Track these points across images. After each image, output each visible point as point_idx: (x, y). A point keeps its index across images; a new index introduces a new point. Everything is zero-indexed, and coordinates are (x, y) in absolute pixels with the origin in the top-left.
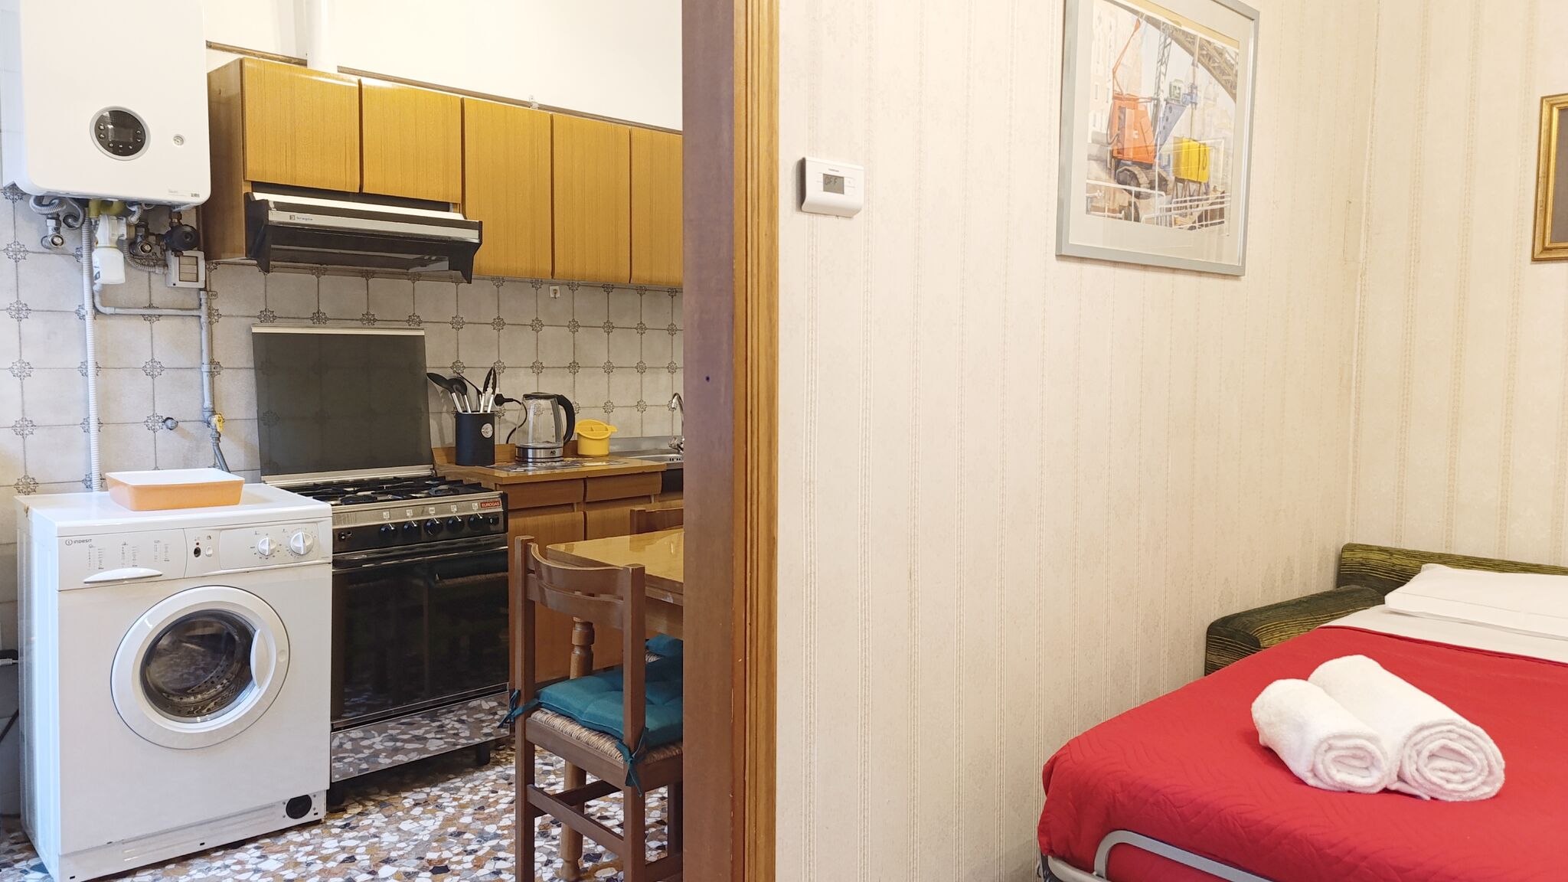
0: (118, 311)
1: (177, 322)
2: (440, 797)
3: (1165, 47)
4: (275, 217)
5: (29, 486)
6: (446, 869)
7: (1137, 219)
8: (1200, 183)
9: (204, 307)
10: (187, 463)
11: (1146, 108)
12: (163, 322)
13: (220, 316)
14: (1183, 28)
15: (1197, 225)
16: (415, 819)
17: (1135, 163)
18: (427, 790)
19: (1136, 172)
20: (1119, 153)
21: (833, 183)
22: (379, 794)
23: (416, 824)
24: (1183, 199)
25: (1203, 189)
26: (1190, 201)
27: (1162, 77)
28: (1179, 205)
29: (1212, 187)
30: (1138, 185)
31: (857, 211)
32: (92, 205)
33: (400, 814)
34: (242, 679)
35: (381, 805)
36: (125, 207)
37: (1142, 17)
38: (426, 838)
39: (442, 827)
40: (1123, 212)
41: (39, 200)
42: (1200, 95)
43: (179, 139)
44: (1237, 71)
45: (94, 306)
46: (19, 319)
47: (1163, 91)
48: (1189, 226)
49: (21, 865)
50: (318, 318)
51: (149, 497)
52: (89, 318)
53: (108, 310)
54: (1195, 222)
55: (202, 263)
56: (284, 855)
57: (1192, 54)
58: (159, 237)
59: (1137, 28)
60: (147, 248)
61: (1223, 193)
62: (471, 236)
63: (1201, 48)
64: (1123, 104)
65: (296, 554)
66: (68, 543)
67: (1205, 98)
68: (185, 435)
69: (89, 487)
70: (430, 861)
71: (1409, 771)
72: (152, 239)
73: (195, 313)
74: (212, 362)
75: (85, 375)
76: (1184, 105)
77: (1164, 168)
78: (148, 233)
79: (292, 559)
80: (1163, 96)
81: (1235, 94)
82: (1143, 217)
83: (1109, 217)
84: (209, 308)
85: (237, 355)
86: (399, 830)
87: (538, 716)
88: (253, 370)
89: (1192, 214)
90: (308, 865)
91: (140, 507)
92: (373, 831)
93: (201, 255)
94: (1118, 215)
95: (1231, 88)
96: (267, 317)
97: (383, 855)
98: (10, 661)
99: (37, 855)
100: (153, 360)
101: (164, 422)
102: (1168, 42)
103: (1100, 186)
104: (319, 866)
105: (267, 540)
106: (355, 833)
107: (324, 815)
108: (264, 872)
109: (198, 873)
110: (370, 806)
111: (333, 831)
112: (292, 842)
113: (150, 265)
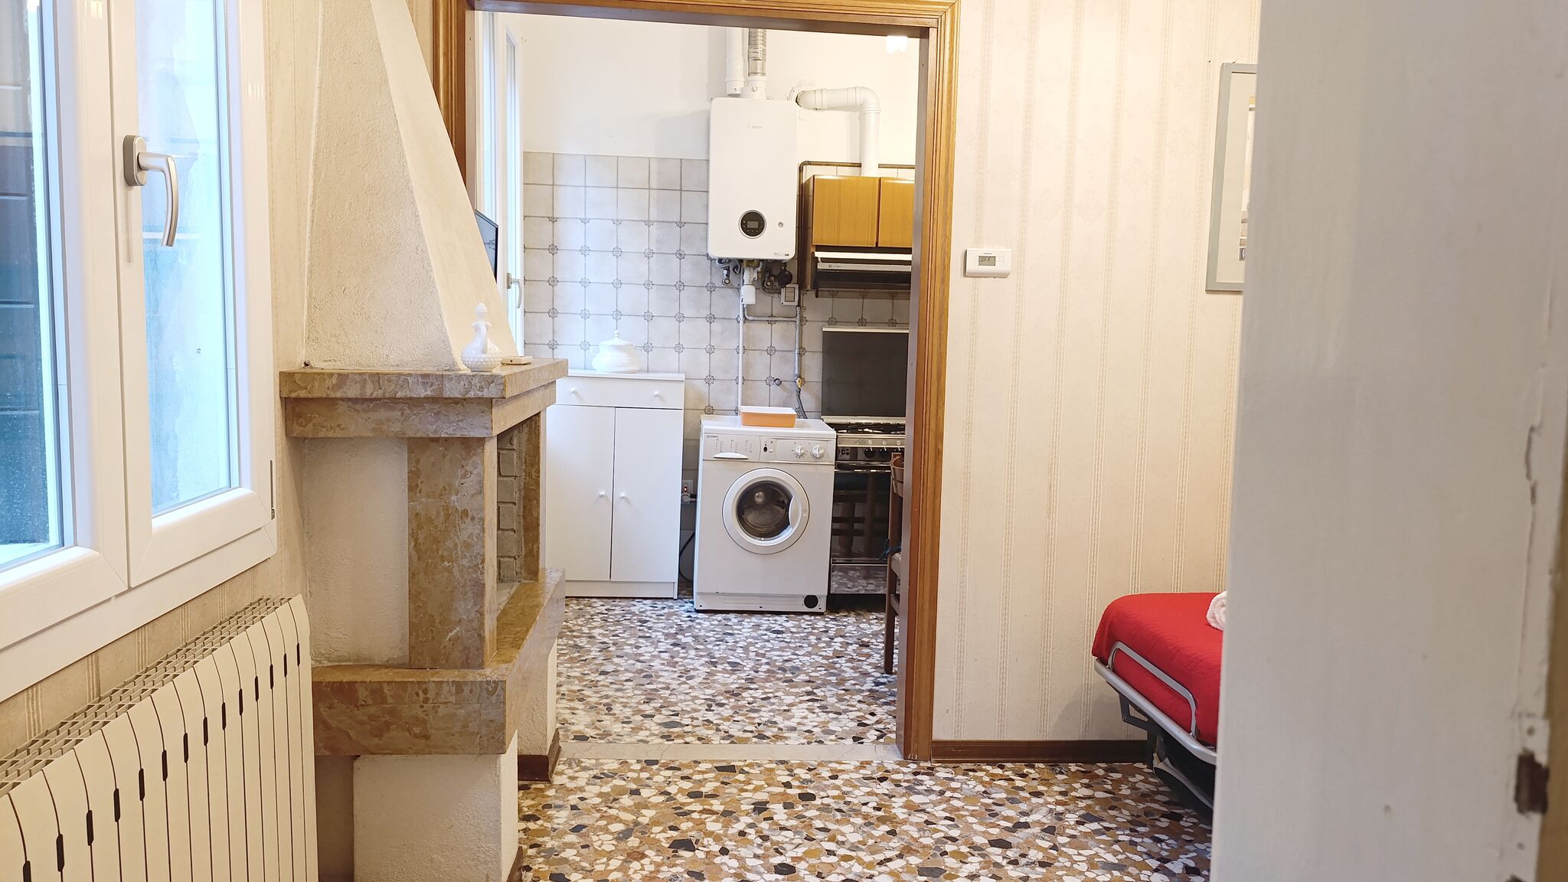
0: (755, 318)
1: (784, 325)
4: (821, 266)
5: (710, 411)
6: (868, 646)
9: (798, 317)
10: (785, 406)
12: (777, 324)
13: (807, 321)
16: (870, 624)
21: (986, 260)
22: (861, 611)
23: (868, 626)
31: (1007, 274)
32: (745, 262)
33: (864, 620)
34: (784, 524)
35: (858, 615)
36: (758, 263)
38: (868, 633)
39: (880, 630)
41: (720, 261)
43: (781, 224)
45: (744, 316)
46: (710, 323)
49: (685, 600)
50: (862, 322)
51: (751, 419)
52: (741, 322)
53: (751, 318)
55: (797, 291)
56: (797, 623)
58: (775, 276)
60: (769, 284)
65: (814, 456)
66: (708, 437)
68: (785, 389)
69: (736, 414)
70: (862, 641)
72: (772, 278)
73: (793, 319)
74: (801, 348)
75: (738, 353)
78: (771, 275)
79: (813, 460)
84: (801, 317)
85: (814, 343)
86: (858, 626)
87: (895, 555)
88: (821, 355)
90: (805, 629)
91: (745, 424)
92: (846, 623)
93: (797, 286)
96: (832, 322)
97: (842, 634)
98: (694, 499)
99: (692, 598)
100: (771, 346)
101: (775, 381)
104: (810, 630)
105: (800, 447)
106: (836, 623)
107: (823, 610)
108: (783, 627)
109: (755, 619)
110: (852, 614)
111: (826, 619)
112: (804, 619)
113: (772, 293)
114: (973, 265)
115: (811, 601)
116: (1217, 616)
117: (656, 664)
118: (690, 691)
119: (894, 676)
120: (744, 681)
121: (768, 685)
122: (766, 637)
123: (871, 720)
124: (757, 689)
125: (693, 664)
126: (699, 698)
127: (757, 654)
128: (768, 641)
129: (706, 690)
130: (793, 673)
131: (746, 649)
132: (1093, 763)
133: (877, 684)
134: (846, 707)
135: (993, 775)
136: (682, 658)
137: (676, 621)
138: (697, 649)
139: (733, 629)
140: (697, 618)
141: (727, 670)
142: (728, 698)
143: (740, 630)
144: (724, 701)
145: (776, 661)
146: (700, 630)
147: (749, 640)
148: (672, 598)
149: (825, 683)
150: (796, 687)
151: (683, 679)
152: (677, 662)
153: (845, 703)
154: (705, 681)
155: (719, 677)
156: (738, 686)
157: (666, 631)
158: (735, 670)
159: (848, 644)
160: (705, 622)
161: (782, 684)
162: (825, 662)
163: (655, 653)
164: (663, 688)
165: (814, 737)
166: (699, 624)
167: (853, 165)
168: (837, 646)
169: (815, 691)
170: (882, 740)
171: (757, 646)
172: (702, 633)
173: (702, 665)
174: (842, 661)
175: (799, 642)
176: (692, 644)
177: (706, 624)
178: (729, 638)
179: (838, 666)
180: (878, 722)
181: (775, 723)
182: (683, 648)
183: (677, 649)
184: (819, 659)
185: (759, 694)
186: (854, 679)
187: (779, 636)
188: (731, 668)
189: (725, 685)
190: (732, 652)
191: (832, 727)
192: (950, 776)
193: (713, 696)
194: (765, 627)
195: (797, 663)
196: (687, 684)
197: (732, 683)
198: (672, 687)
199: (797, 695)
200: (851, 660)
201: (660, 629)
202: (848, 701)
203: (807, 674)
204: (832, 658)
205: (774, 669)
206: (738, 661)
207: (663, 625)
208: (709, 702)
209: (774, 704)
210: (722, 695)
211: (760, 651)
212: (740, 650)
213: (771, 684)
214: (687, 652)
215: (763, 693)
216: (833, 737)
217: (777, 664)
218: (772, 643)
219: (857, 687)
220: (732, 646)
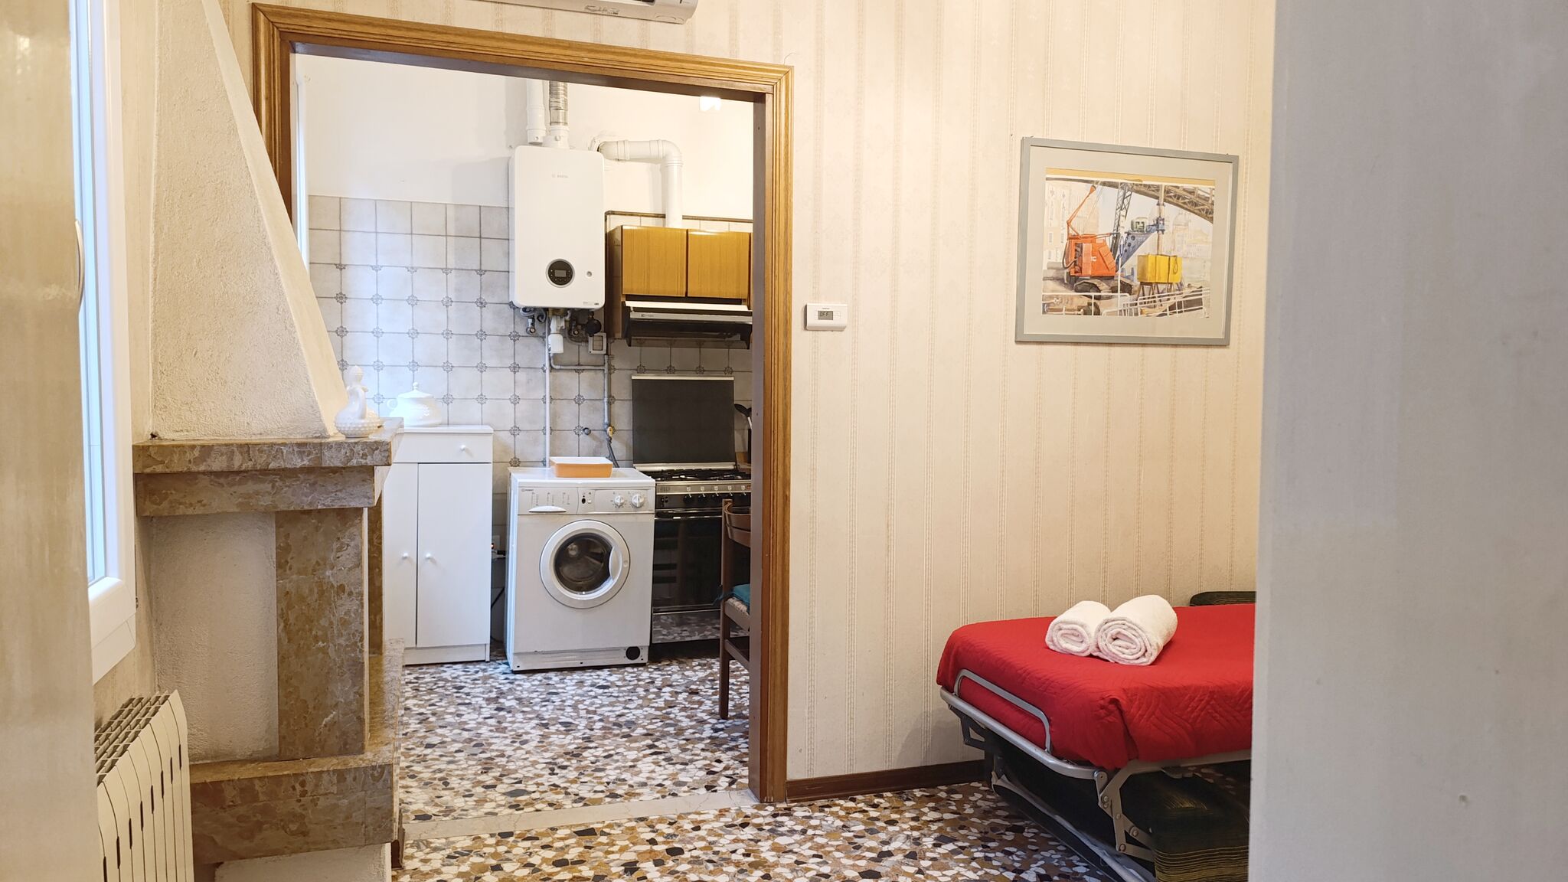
0: (562, 367)
1: (592, 373)
2: (714, 663)
3: (1124, 198)
4: (634, 315)
5: (516, 463)
6: (698, 693)
7: (1098, 313)
8: (1171, 284)
9: (606, 365)
10: (595, 454)
11: (1105, 241)
12: (585, 373)
13: (615, 369)
14: (1144, 183)
15: (1168, 312)
16: (695, 671)
17: (1093, 277)
18: (708, 660)
19: (1096, 283)
20: (1076, 272)
21: (825, 315)
22: (682, 658)
23: (693, 673)
24: (1151, 296)
25: (1175, 287)
26: (1159, 297)
27: (1122, 218)
28: (1147, 300)
29: (1186, 285)
30: (1099, 291)
31: (844, 328)
32: (550, 310)
33: (688, 668)
34: (605, 575)
35: (680, 663)
36: (564, 312)
37: (1097, 183)
38: (695, 680)
39: (706, 676)
40: (1082, 310)
41: (525, 309)
42: (1169, 226)
43: (589, 273)
44: (1213, 201)
45: (550, 365)
46: (515, 372)
47: (1123, 227)
48: (1158, 314)
49: (500, 662)
50: (670, 370)
51: (565, 470)
52: (547, 371)
53: (557, 367)
54: (1166, 310)
55: (605, 340)
56: (621, 676)
57: (1157, 198)
58: (583, 325)
59: (1091, 192)
60: (576, 332)
61: (1201, 287)
62: (748, 320)
63: (1167, 191)
64: (1079, 242)
65: (634, 506)
66: (523, 490)
67: (1173, 225)
68: (595, 438)
69: (545, 465)
70: (691, 689)
71: (1101, 644)
72: (579, 327)
73: (601, 368)
74: (610, 396)
75: (545, 403)
76: (1149, 232)
77: (1128, 278)
78: (577, 324)
79: (632, 509)
80: (1122, 232)
81: (1212, 218)
82: (1103, 311)
83: (1066, 314)
84: (609, 365)
85: (623, 392)
86: (683, 674)
87: (731, 600)
88: (631, 402)
89: (1161, 305)
90: (630, 681)
91: (560, 476)
92: (670, 672)
93: (604, 335)
94: (1076, 312)
95: (1208, 215)
96: (641, 370)
97: (668, 683)
98: (502, 556)
99: (506, 659)
100: (579, 395)
101: (584, 430)
102: (1127, 194)
103: (1057, 295)
104: (636, 682)
105: (620, 497)
106: (660, 672)
107: (646, 660)
108: (608, 681)
109: (576, 676)
110: (674, 662)
111: (650, 670)
112: (626, 671)
113: (579, 342)
114: (812, 320)
115: (633, 652)
116: (1055, 639)
117: (484, 731)
118: (527, 756)
119: (731, 721)
120: (581, 741)
121: (606, 742)
122: (593, 694)
123: (719, 767)
124: (596, 748)
125: (523, 728)
126: (539, 763)
127: (588, 712)
128: (596, 697)
129: (544, 754)
130: (629, 728)
131: (575, 707)
132: (935, 786)
133: (716, 730)
134: (691, 757)
135: (846, 809)
136: (510, 722)
137: (494, 684)
138: (523, 712)
139: (555, 688)
140: (516, 680)
141: (560, 731)
142: (569, 760)
143: (563, 688)
144: (566, 763)
145: (608, 717)
146: (522, 692)
147: (576, 698)
148: (484, 661)
149: (664, 735)
150: (636, 741)
151: (517, 745)
152: (506, 728)
153: (689, 752)
154: (540, 744)
155: (554, 738)
156: (576, 746)
157: (486, 696)
158: (569, 730)
159: (677, 693)
160: (526, 684)
161: (621, 740)
162: (658, 713)
163: (480, 720)
164: (497, 756)
165: (667, 790)
166: (519, 685)
167: (657, 216)
168: (667, 696)
169: (656, 743)
170: (734, 786)
171: (585, 703)
172: (525, 695)
173: (534, 728)
174: (676, 710)
175: (628, 696)
176: (517, 707)
177: (527, 685)
178: (554, 698)
179: (672, 716)
180: (726, 768)
181: (624, 780)
182: (509, 712)
183: (502, 713)
184: (652, 711)
185: (599, 752)
186: (692, 727)
187: (606, 691)
188: (564, 729)
189: (563, 746)
190: (562, 712)
191: (682, 778)
192: (808, 814)
193: (554, 759)
194: (589, 683)
195: (631, 717)
196: (522, 749)
197: (570, 744)
198: (507, 754)
199: (638, 749)
200: (684, 709)
201: (478, 695)
202: (692, 750)
203: (644, 727)
204: (664, 708)
205: (610, 725)
206: (570, 720)
207: (482, 690)
208: (551, 766)
209: (617, 761)
210: (561, 756)
211: (591, 709)
212: (569, 709)
213: (610, 741)
214: (513, 716)
215: (605, 751)
216: (685, 788)
217: (611, 720)
218: (601, 700)
219: (697, 735)
220: (560, 705)
